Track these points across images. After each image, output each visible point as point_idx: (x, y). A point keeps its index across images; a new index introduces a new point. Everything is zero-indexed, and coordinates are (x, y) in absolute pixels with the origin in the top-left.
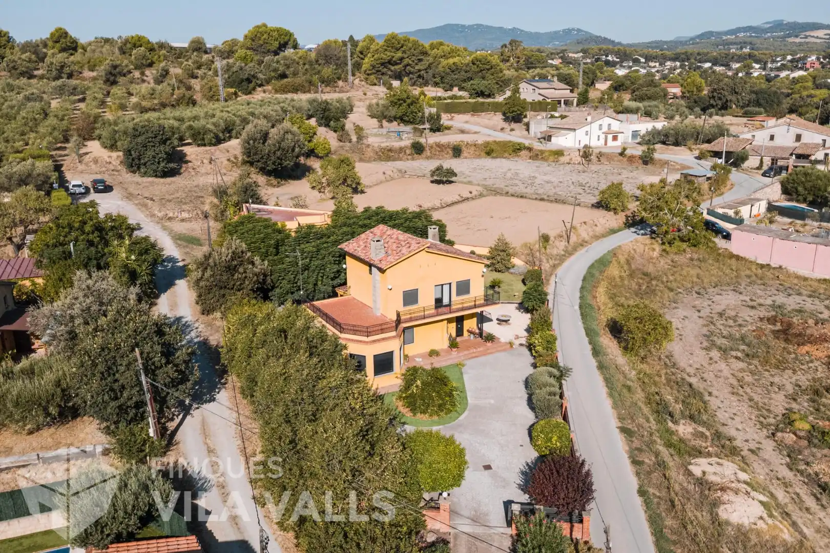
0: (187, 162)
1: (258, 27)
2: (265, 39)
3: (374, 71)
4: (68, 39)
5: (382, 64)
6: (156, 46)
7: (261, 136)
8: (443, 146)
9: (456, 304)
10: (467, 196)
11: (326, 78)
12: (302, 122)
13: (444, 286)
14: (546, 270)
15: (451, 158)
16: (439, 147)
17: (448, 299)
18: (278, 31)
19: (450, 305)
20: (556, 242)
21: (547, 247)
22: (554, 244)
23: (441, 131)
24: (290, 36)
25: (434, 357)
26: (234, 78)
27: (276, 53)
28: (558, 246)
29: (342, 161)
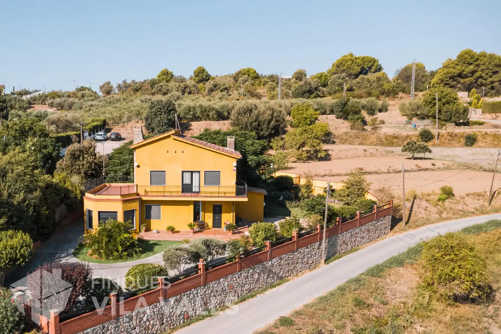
3: (442, 84)
5: (451, 78)
6: (261, 76)
7: (245, 111)
8: (456, 135)
9: (205, 192)
10: (427, 167)
11: (386, 91)
12: (306, 110)
13: (194, 174)
14: (428, 219)
15: (462, 146)
16: (451, 135)
17: (197, 184)
18: (363, 59)
19: (199, 192)
20: (466, 198)
21: (447, 201)
22: (462, 200)
23: (469, 126)
24: (374, 62)
25: (171, 233)
26: (299, 91)
27: (357, 76)
28: (468, 203)
29: (305, 131)
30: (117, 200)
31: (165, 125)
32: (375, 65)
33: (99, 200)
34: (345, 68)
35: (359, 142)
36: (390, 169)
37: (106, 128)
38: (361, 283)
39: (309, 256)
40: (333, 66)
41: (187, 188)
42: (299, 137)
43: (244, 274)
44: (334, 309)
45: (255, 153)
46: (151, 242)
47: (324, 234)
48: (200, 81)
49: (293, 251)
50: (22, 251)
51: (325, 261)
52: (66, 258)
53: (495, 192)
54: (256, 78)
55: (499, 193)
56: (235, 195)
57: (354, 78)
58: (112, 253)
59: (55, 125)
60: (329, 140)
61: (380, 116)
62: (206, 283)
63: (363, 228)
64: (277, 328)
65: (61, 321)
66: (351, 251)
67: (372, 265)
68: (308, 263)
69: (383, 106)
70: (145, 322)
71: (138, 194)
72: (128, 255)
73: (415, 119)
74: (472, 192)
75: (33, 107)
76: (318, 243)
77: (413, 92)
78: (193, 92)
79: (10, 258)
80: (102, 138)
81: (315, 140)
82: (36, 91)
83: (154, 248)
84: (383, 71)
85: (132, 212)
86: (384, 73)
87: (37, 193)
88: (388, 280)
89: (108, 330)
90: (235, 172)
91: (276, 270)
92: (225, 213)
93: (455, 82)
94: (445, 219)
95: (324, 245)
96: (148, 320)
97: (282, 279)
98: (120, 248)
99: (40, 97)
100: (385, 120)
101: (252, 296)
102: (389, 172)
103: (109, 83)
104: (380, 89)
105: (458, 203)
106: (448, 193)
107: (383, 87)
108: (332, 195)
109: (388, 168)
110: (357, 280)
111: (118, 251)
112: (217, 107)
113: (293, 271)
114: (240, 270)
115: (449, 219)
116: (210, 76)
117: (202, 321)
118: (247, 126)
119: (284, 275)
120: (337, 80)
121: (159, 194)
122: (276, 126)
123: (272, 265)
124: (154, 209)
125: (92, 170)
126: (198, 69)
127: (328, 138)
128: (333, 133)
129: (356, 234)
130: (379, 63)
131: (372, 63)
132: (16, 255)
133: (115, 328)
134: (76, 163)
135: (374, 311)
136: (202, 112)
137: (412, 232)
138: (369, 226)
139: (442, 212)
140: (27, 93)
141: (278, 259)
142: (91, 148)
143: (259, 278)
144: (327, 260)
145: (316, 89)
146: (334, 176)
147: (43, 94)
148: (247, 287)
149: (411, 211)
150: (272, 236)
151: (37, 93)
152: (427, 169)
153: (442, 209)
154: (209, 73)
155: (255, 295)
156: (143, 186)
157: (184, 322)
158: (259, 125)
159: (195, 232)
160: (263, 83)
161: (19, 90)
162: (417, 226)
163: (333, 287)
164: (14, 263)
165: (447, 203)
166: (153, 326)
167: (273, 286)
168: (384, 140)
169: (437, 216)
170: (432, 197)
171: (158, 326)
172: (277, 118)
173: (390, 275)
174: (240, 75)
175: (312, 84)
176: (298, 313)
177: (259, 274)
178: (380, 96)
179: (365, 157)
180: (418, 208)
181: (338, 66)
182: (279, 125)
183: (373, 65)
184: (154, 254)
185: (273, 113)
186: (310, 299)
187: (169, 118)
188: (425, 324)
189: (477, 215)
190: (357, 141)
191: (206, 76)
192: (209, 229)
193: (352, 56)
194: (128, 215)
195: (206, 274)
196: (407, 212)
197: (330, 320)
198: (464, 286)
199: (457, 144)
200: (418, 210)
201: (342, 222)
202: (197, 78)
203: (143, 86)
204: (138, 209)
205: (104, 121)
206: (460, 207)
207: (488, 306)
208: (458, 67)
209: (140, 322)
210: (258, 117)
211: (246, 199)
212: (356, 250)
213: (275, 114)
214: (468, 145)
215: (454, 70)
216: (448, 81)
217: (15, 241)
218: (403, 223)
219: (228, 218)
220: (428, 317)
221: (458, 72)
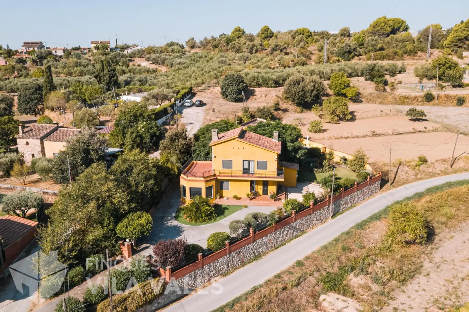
0: (253, 96)
1: (380, 19)
2: (381, 26)
3: (452, 45)
4: (269, 31)
5: (459, 40)
6: (313, 34)
7: (295, 83)
8: (450, 97)
9: (257, 174)
10: (421, 130)
11: (409, 50)
12: (342, 77)
13: (250, 162)
14: (407, 180)
15: (454, 106)
16: (447, 97)
17: (252, 170)
18: (394, 21)
19: (253, 174)
20: (436, 163)
21: (422, 166)
22: (432, 165)
23: (463, 87)
24: (402, 23)
25: (236, 200)
26: (341, 51)
27: (388, 35)
28: (436, 167)
29: (337, 100)
30: (201, 181)
31: (236, 93)
32: (403, 26)
33: (190, 180)
34: (379, 28)
35: (380, 101)
36: (394, 131)
37: (192, 93)
38: (350, 235)
39: (321, 215)
40: (370, 27)
41: (246, 171)
42: (333, 105)
43: (278, 232)
44: (329, 254)
45: (292, 142)
46: (223, 207)
47: (331, 201)
48: (266, 38)
49: (310, 214)
50: (147, 227)
51: (332, 217)
52: (171, 221)
53: (456, 159)
54: (309, 36)
55: (459, 159)
56: (276, 176)
57: (386, 37)
58: (199, 219)
59: (155, 99)
60: (358, 99)
61: (399, 77)
62: (254, 241)
63: (359, 192)
64: (294, 268)
65: (172, 272)
66: (351, 207)
67: (359, 221)
68: (320, 219)
69: (401, 68)
70: (218, 267)
71: (215, 175)
72: (209, 219)
73: (425, 80)
74: (440, 158)
75: (133, 61)
76: (327, 207)
77: (430, 50)
78: (259, 50)
79: (141, 232)
80: (189, 105)
81: (344, 107)
82: (135, 46)
83: (224, 212)
84: (410, 31)
85: (211, 187)
86: (409, 33)
87: (152, 181)
88: (367, 231)
89: (197, 274)
90: (276, 162)
91: (299, 227)
92: (270, 185)
93: (462, 44)
94: (419, 179)
95: (331, 208)
96: (220, 266)
97: (303, 232)
98: (204, 215)
99: (139, 52)
100: (402, 80)
101: (283, 245)
102: (393, 134)
103: (193, 39)
104: (404, 49)
105: (429, 167)
106: (423, 161)
107: (406, 48)
108: (345, 163)
109: (393, 131)
110: (348, 233)
111: (202, 217)
112: (274, 77)
113: (310, 225)
114: (276, 230)
115: (421, 179)
116: (273, 33)
117: (252, 263)
118: (295, 95)
119: (304, 229)
120: (371, 42)
121: (228, 174)
122: (317, 93)
123: (296, 224)
124: (225, 184)
125: (184, 149)
126: (264, 28)
127: (357, 98)
128: (361, 93)
129: (355, 196)
130: (407, 24)
131: (400, 24)
132: (144, 229)
133: (201, 272)
134: (174, 144)
135: (353, 254)
136: (263, 81)
137: (394, 190)
138: (365, 190)
139: (417, 174)
140: (128, 47)
141: (300, 220)
142: (183, 133)
143: (287, 233)
144: (333, 216)
145: (355, 49)
146: (354, 137)
147: (141, 49)
148: (280, 239)
149: (396, 174)
150: (296, 207)
151: (136, 48)
152: (421, 131)
153: (418, 172)
154: (273, 31)
155: (285, 244)
156: (217, 170)
157: (241, 264)
158: (304, 94)
159: (251, 199)
160: (314, 40)
161: (122, 45)
162: (399, 186)
163: (331, 239)
164: (143, 234)
165: (422, 167)
166: (223, 268)
167: (296, 237)
168: (398, 100)
169: (414, 177)
170: (412, 163)
171: (226, 268)
172: (318, 88)
173: (369, 227)
174: (297, 34)
175: (352, 45)
176: (307, 258)
177: (288, 231)
178: (404, 55)
179: (381, 116)
180: (402, 172)
181: (374, 27)
182: (319, 93)
183: (401, 26)
184: (225, 217)
185: (315, 84)
186: (316, 247)
187: (239, 88)
188: (384, 261)
189: (441, 175)
190: (379, 100)
191: (270, 34)
192: (261, 195)
193: (385, 19)
194: (209, 190)
195: (254, 236)
196: (393, 176)
197: (326, 261)
198: (411, 236)
199: (451, 104)
200: (402, 173)
201: (344, 191)
202: (263, 35)
203: (220, 43)
204: (215, 185)
205: (191, 89)
206: (430, 170)
207: (428, 247)
208: (465, 32)
209: (215, 267)
210: (304, 87)
211: (283, 180)
212: (354, 207)
213: (316, 85)
214: (458, 105)
215: (461, 35)
216: (456, 42)
217: (143, 221)
218: (389, 184)
219: (272, 189)
220: (387, 256)
221: (465, 36)
